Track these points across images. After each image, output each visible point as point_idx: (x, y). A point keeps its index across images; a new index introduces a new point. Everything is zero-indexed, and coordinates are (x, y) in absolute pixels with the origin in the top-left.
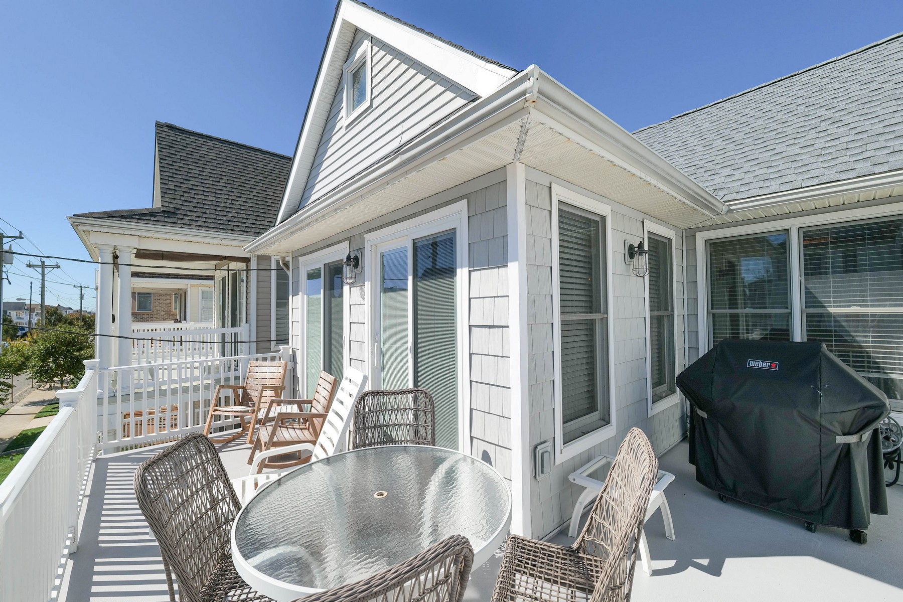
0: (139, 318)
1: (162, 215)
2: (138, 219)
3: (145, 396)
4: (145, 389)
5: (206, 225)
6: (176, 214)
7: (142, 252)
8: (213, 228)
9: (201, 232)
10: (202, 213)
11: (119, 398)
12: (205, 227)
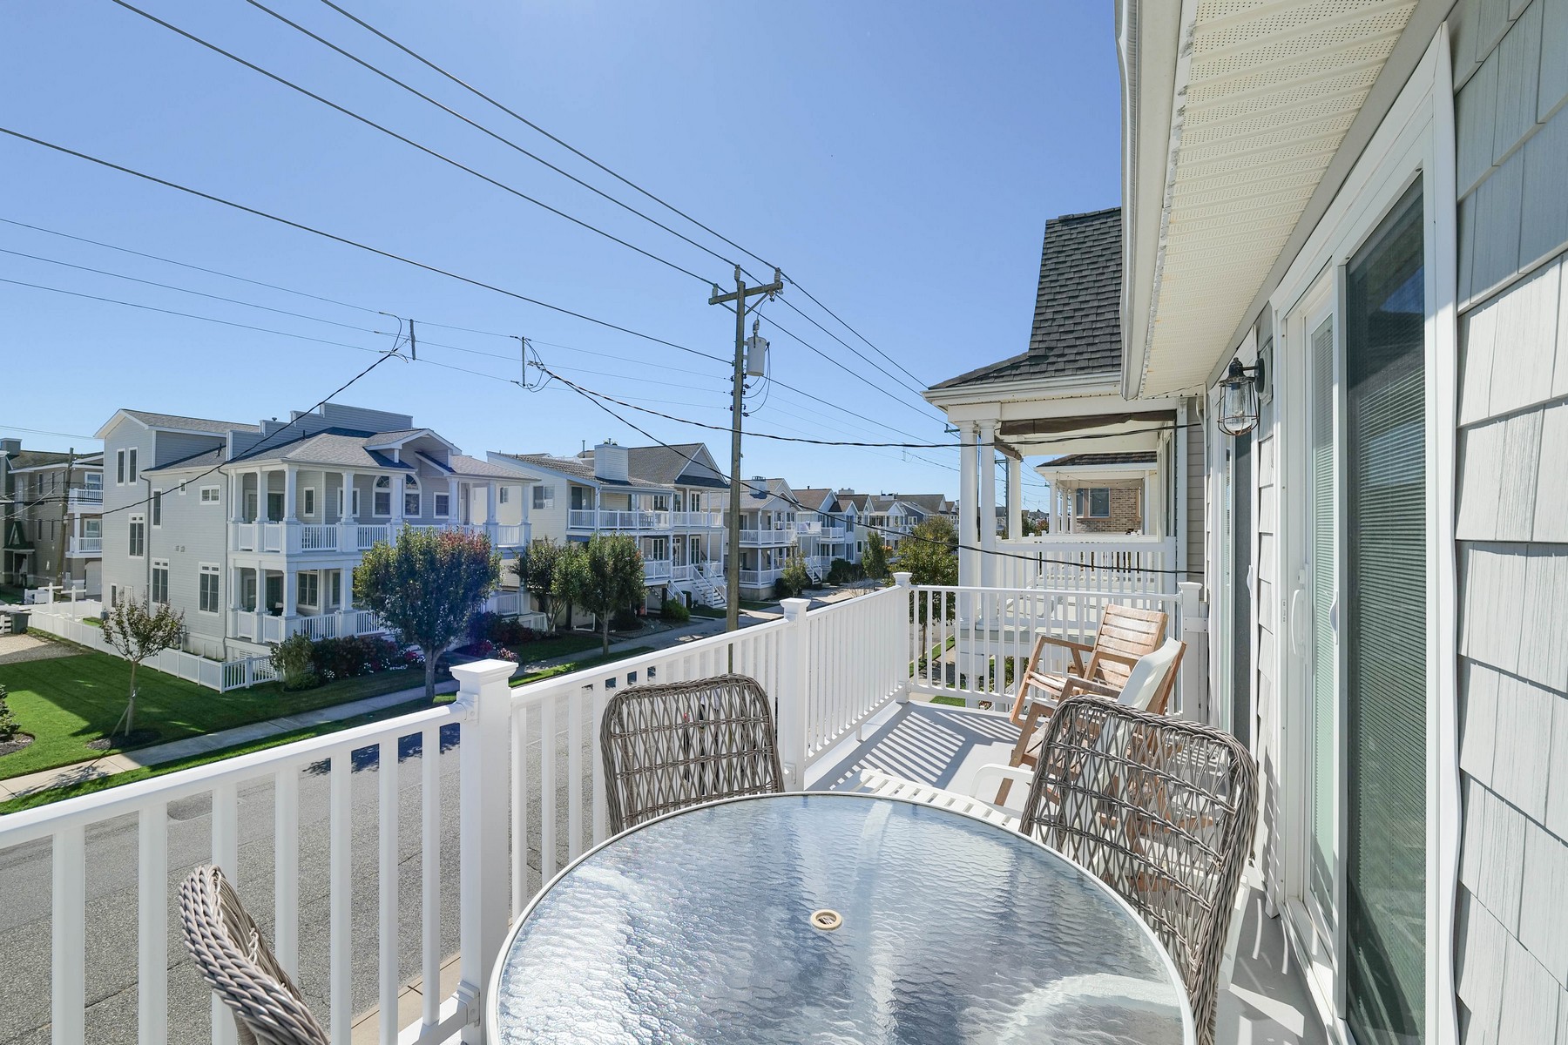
0: (1093, 526)
1: (1028, 363)
2: (996, 377)
3: (1017, 637)
4: (1017, 628)
5: (1091, 364)
6: (1046, 357)
7: (1008, 424)
8: (1101, 366)
9: (1081, 378)
10: (1088, 345)
11: (987, 634)
12: (1088, 367)
